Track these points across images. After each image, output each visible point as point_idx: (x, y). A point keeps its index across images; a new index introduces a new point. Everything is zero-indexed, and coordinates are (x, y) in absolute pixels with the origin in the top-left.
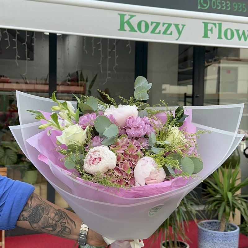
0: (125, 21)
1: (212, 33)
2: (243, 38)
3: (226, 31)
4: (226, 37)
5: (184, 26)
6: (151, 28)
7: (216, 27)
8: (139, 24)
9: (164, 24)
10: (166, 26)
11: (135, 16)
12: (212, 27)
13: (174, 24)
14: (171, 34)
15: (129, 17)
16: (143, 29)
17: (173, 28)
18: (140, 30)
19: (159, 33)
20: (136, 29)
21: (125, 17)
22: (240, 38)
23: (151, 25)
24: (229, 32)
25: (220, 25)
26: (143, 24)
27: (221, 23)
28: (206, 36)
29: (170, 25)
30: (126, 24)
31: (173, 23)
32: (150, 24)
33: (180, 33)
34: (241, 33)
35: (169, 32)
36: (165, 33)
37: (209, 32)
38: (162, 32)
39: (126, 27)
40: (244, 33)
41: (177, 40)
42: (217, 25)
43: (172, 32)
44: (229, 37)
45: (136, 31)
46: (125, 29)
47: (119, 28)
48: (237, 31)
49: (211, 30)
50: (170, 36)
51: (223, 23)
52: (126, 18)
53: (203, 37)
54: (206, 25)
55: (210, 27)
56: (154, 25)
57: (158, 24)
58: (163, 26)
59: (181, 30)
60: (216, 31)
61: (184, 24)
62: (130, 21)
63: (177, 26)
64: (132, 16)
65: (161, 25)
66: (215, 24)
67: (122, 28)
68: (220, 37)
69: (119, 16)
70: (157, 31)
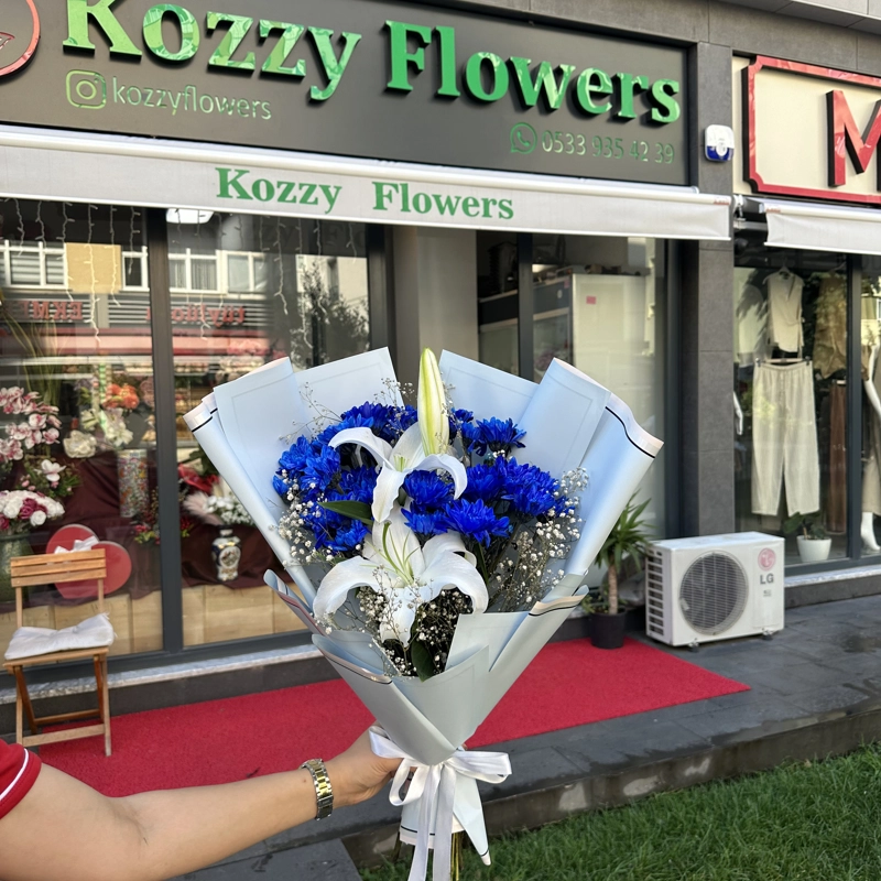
0: (229, 180)
1: (391, 201)
2: (447, 210)
3: (416, 199)
4: (417, 209)
5: (338, 188)
6: (278, 192)
7: (397, 191)
8: (256, 187)
9: (301, 186)
10: (305, 188)
11: (248, 172)
12: (390, 192)
13: (321, 186)
14: (316, 202)
15: (237, 173)
16: (263, 194)
17: (318, 192)
18: (257, 195)
19: (294, 200)
20: (251, 194)
21: (229, 173)
22: (442, 210)
23: (278, 187)
24: (422, 200)
25: (405, 187)
26: (263, 186)
27: (406, 185)
28: (380, 206)
29: (312, 188)
30: (230, 187)
31: (318, 184)
32: (275, 185)
33: (332, 201)
34: (443, 201)
35: (311, 199)
36: (304, 201)
37: (386, 200)
38: (298, 200)
39: (232, 190)
40: (449, 201)
41: (327, 213)
42: (400, 188)
43: (316, 199)
44: (422, 208)
45: (251, 198)
46: (230, 194)
47: (219, 193)
48: (437, 198)
49: (389, 196)
50: (314, 206)
51: (410, 185)
52: (231, 176)
53: (375, 208)
54: (379, 187)
55: (386, 190)
56: (284, 186)
57: (290, 186)
58: (300, 189)
59: (333, 195)
60: (397, 197)
61: (338, 185)
62: (238, 180)
63: (325, 189)
64: (242, 173)
65: (297, 187)
66: (395, 186)
67: (224, 193)
68: (405, 208)
69: (218, 173)
70: (290, 198)
